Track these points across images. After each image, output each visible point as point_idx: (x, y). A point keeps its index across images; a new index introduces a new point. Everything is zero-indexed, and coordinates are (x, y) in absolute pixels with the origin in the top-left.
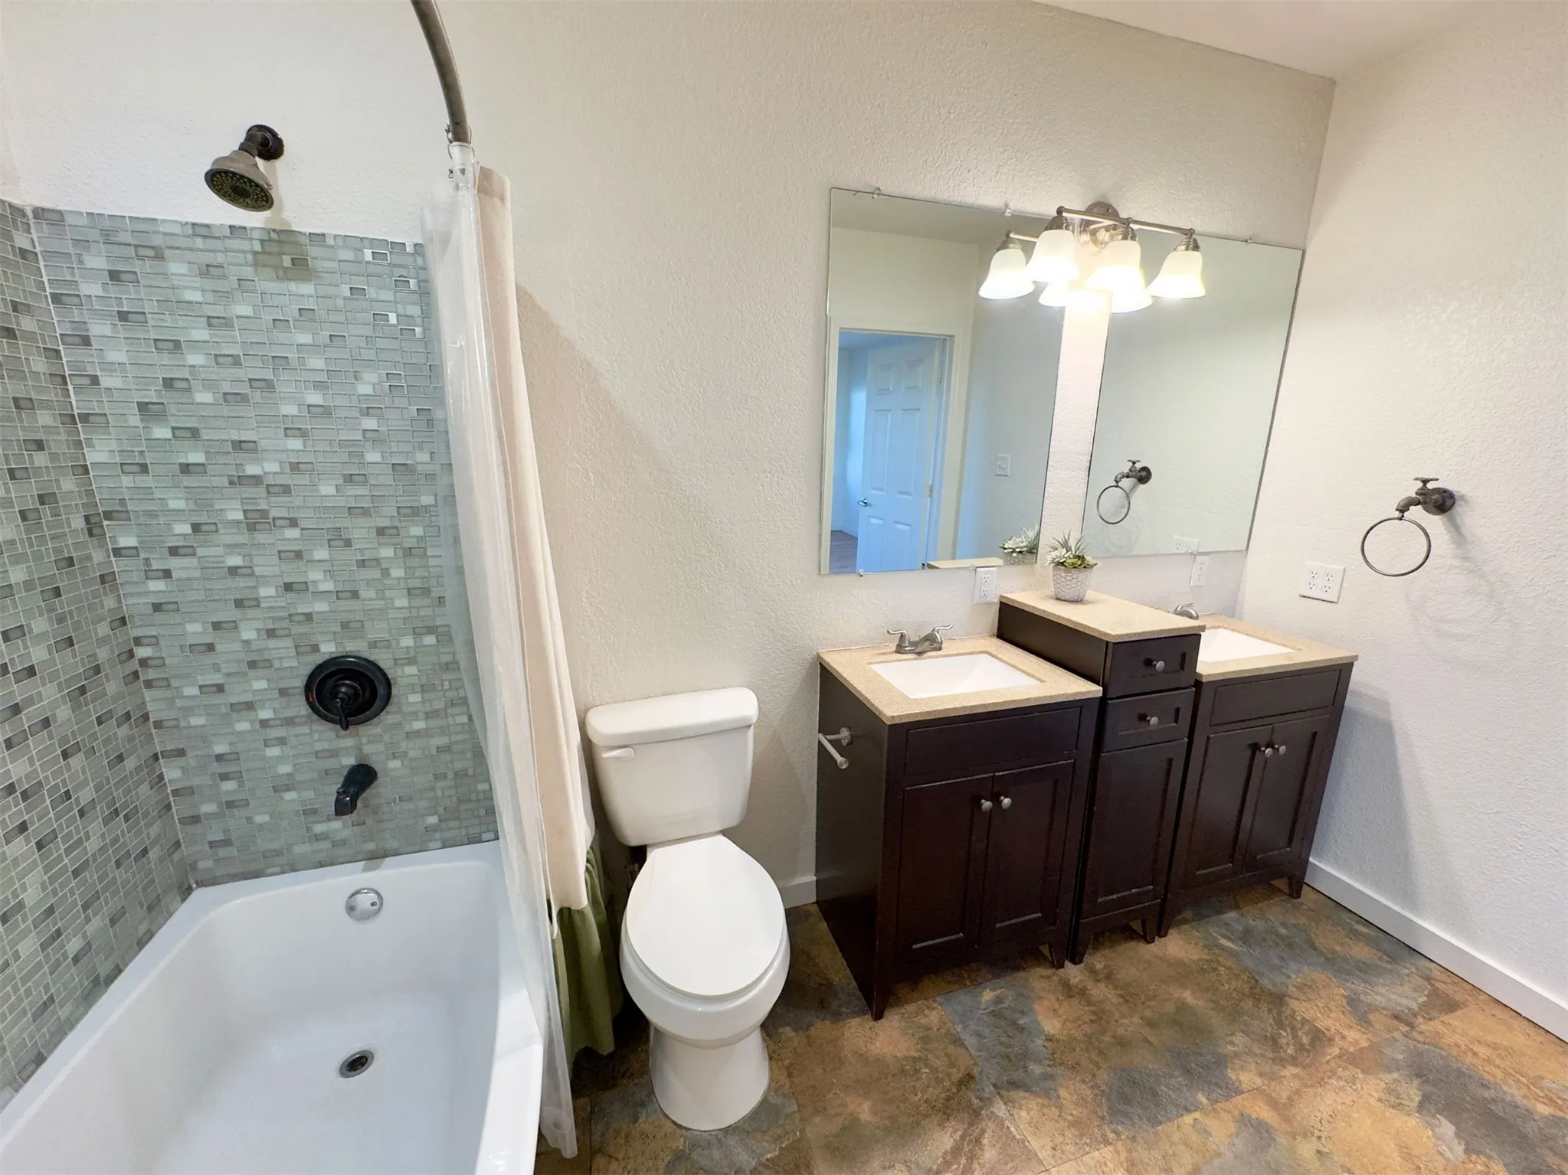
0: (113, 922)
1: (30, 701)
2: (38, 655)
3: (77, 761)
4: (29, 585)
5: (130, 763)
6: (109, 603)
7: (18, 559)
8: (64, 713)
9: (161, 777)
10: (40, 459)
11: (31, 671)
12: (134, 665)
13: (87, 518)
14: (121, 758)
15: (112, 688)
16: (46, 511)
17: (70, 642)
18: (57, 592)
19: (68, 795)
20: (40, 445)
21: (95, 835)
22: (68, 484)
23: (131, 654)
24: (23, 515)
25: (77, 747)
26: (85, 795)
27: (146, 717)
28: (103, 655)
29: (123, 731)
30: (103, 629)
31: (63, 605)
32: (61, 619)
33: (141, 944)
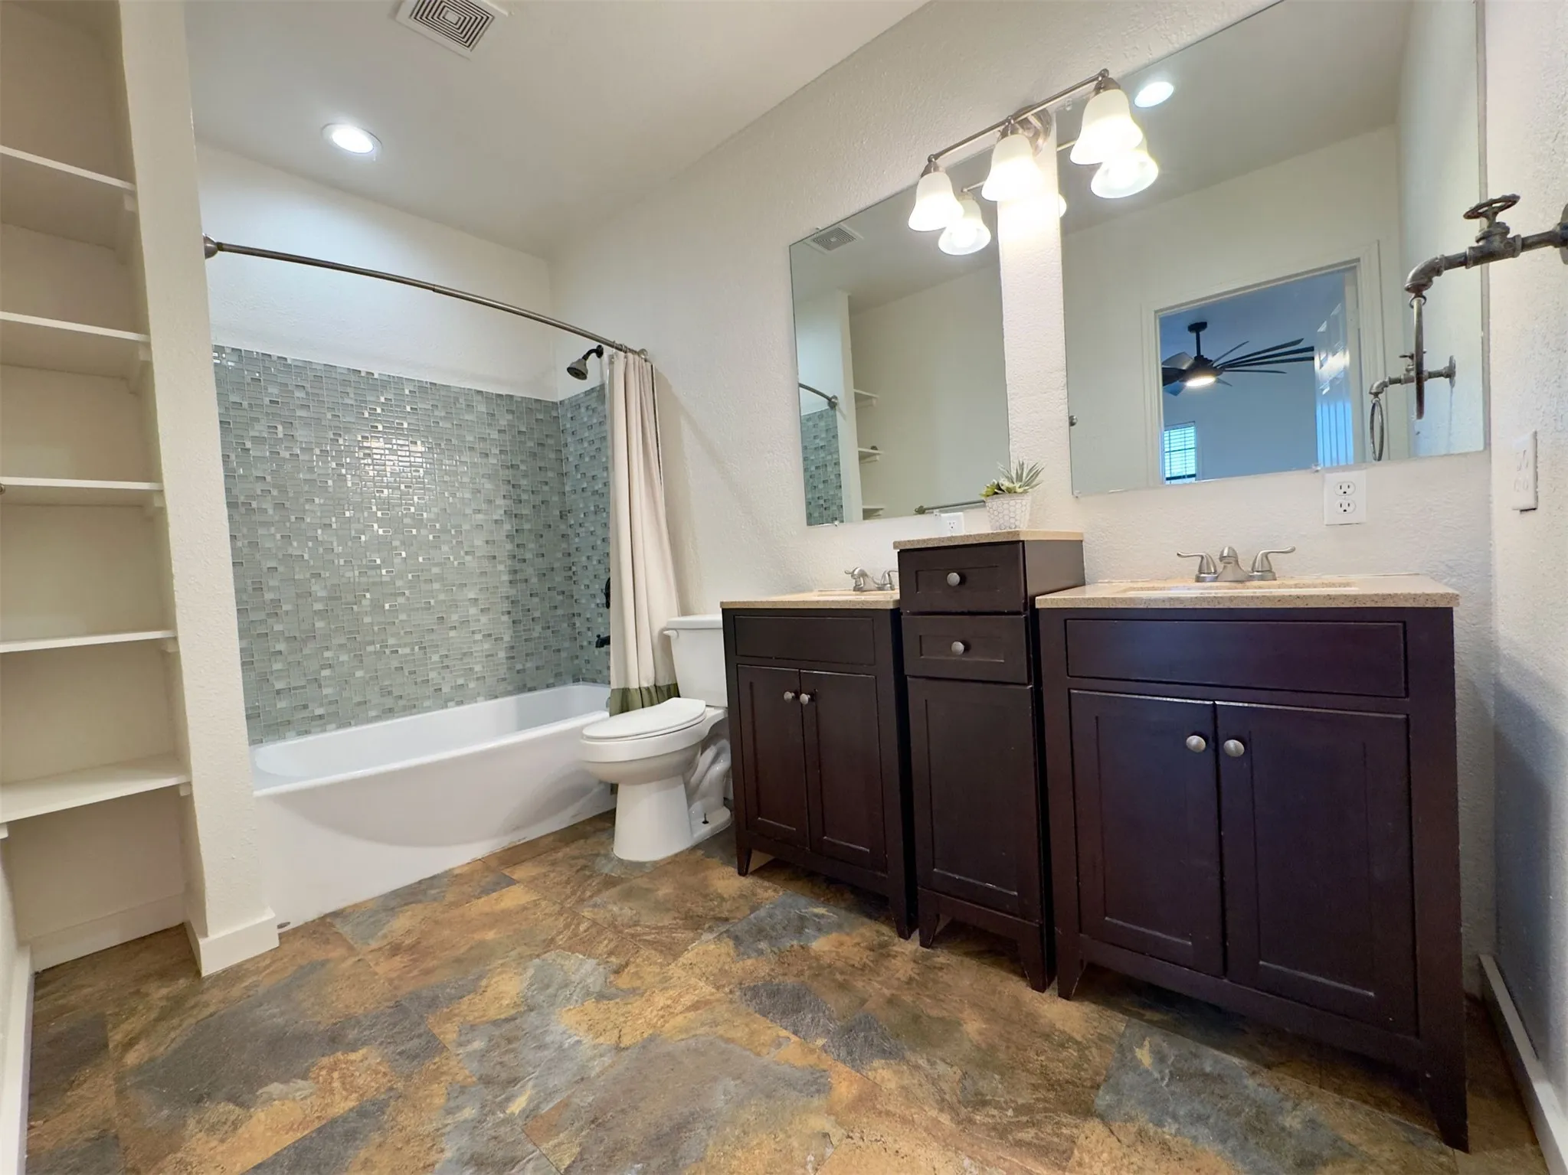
0: (538, 668)
1: (522, 570)
2: (528, 556)
3: (536, 600)
4: (530, 531)
5: (560, 612)
6: (564, 545)
7: (528, 521)
8: (534, 580)
9: (574, 624)
10: (546, 488)
11: (524, 561)
12: (571, 573)
13: (561, 512)
14: (556, 607)
15: (558, 579)
16: (543, 507)
17: (543, 555)
18: (542, 536)
19: (529, 610)
20: (546, 483)
21: (537, 631)
22: (555, 498)
23: (570, 569)
24: (534, 507)
25: (537, 595)
26: (537, 614)
27: (572, 596)
28: (556, 565)
29: (561, 597)
30: (560, 555)
31: (542, 541)
32: (541, 546)
33: (548, 686)
